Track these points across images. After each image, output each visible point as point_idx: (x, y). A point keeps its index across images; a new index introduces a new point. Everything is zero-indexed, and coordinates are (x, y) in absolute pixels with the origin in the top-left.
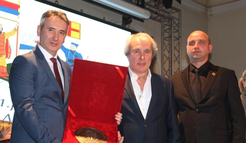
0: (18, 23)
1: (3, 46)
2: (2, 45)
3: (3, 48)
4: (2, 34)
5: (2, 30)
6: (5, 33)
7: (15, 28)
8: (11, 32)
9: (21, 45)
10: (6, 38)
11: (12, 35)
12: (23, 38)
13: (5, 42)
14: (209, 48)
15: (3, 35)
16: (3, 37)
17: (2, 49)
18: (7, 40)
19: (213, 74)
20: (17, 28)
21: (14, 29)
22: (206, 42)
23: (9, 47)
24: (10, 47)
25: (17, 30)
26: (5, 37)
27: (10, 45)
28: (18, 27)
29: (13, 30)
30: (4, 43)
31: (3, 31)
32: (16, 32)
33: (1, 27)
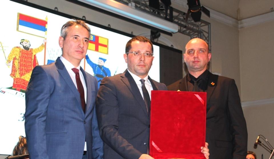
0: (46, 39)
1: (31, 62)
2: (30, 61)
3: (31, 64)
4: (30, 50)
5: (30, 46)
6: (32, 49)
7: (43, 44)
8: (38, 48)
9: (48, 61)
10: (34, 54)
11: (40, 51)
12: (51, 54)
13: (33, 58)
14: (208, 57)
15: (31, 51)
16: (30, 53)
17: (30, 65)
18: (35, 56)
19: (212, 84)
20: (44, 44)
21: (42, 45)
22: (205, 50)
23: (37, 62)
24: (38, 62)
25: (44, 46)
26: (32, 53)
27: (37, 61)
28: (45, 43)
29: (41, 46)
30: (32, 59)
31: (30, 48)
32: (44, 48)
33: (28, 43)
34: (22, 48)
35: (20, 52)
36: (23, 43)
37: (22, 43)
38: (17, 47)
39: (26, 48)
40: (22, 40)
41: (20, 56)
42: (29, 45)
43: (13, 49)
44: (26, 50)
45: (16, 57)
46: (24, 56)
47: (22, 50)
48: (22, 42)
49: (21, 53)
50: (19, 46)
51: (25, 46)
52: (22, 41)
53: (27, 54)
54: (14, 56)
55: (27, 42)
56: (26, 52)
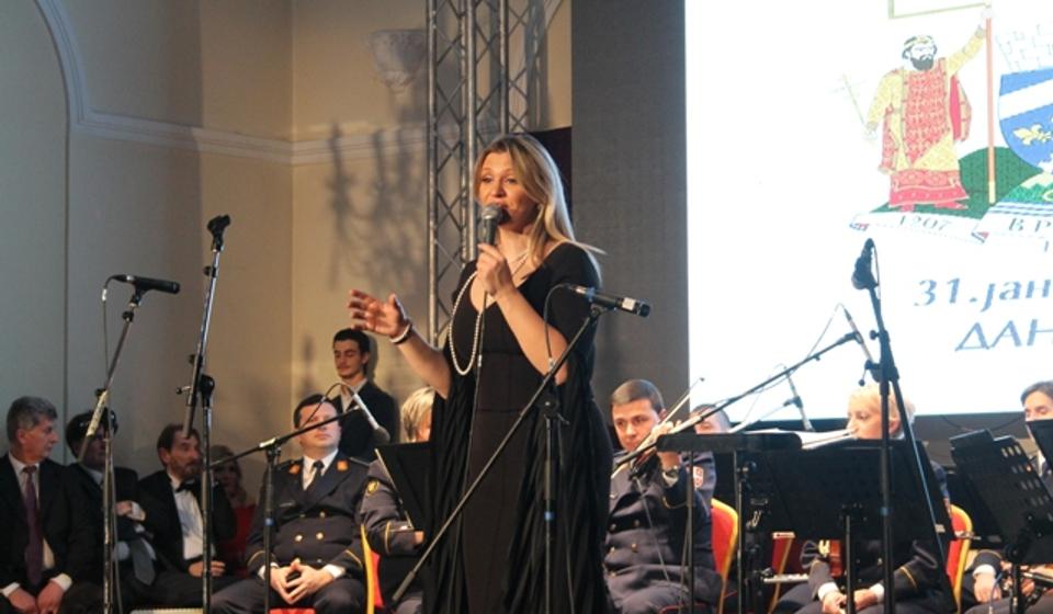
0: (988, 7)
1: (941, 106)
2: (939, 103)
3: (941, 111)
4: (935, 65)
5: (935, 53)
6: (943, 59)
7: (979, 27)
8: (963, 50)
9: (1003, 79)
10: (950, 73)
11: (971, 57)
13: (948, 89)
15: (939, 68)
16: (938, 74)
17: (941, 117)
18: (954, 82)
20: (984, 26)
21: (976, 33)
23: (962, 99)
24: (966, 97)
25: (985, 32)
26: (945, 74)
27: (964, 93)
28: (989, 22)
29: (972, 39)
30: (945, 94)
31: (936, 58)
32: (984, 41)
33: (930, 44)
34: (909, 67)
35: (906, 83)
36: (913, 50)
37: (907, 54)
38: (895, 72)
39: (923, 64)
40: (908, 42)
41: (906, 97)
42: (932, 52)
43: (881, 83)
44: (922, 72)
45: (891, 105)
46: (917, 94)
47: (912, 76)
48: (909, 49)
49: (907, 87)
50: (898, 67)
51: (918, 57)
52: (909, 44)
53: (927, 83)
54: (886, 105)
55: (926, 42)
56: (924, 78)
